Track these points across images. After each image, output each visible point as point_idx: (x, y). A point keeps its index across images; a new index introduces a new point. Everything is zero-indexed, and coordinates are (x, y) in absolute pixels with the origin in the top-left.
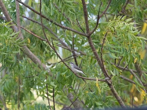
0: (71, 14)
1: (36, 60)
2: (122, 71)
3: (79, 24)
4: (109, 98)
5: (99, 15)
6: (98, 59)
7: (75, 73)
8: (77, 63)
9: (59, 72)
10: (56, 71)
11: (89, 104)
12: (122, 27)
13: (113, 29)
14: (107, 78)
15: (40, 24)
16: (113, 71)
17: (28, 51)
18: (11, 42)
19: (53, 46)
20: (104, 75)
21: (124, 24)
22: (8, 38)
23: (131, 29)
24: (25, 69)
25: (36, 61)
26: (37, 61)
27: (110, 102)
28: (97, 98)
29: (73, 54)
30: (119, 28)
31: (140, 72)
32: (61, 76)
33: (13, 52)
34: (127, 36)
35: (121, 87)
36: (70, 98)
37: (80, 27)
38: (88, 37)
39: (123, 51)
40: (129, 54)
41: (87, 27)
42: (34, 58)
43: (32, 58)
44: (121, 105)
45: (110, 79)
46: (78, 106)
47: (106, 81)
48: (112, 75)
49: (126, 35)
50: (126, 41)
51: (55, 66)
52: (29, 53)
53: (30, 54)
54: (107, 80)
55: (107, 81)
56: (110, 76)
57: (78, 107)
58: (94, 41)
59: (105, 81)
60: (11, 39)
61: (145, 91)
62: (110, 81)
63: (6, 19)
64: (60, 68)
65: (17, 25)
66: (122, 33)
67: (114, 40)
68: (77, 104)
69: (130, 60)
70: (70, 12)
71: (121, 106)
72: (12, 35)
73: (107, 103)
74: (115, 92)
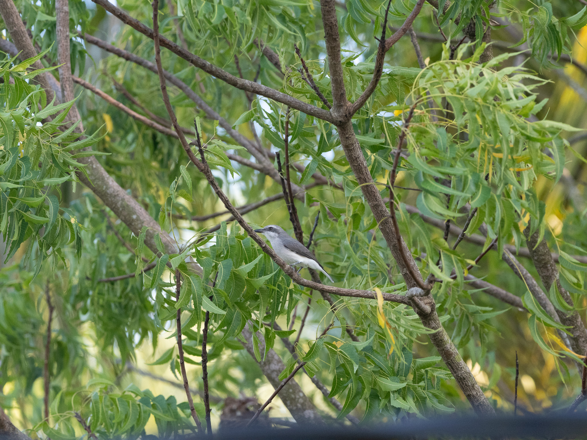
0: (282, 32)
1: (135, 213)
2: (473, 263)
3: (307, 71)
4: (429, 365)
5: (383, 38)
6: (381, 211)
7: (288, 266)
8: (300, 229)
9: (230, 261)
10: (218, 257)
11: (346, 392)
12: (472, 86)
13: (436, 94)
14: (416, 290)
15: (150, 68)
16: (438, 264)
17: (103, 179)
18: (41, 140)
19: (203, 158)
20: (405, 275)
21: (481, 74)
22: (27, 127)
23: (507, 93)
24: (96, 247)
25: (134, 217)
26: (138, 219)
27: (431, 381)
28: (382, 365)
29: (285, 191)
30: (462, 89)
31: (546, 264)
32: (236, 277)
33: (47, 181)
34: (494, 122)
35: (479, 319)
36: (267, 367)
37: (312, 81)
38: (342, 125)
39: (477, 186)
40: (499, 197)
41: (338, 82)
42: (126, 207)
43: (119, 204)
44: (469, 397)
45: (427, 292)
46: (301, 401)
47: (411, 302)
48: (433, 279)
49: (490, 118)
50: (489, 143)
51: (214, 239)
52: (106, 184)
53: (110, 191)
54: (416, 299)
55: (414, 301)
56: (424, 282)
57: (299, 405)
58: (369, 139)
59: (406, 300)
60: (42, 132)
61: (568, 342)
62: (428, 301)
63: (16, 50)
64: (231, 246)
65: (61, 71)
66: (474, 110)
67: (441, 142)
68: (294, 393)
69: (502, 221)
70: (279, 25)
71: (472, 403)
72: (44, 114)
73: (422, 384)
74: (448, 346)
